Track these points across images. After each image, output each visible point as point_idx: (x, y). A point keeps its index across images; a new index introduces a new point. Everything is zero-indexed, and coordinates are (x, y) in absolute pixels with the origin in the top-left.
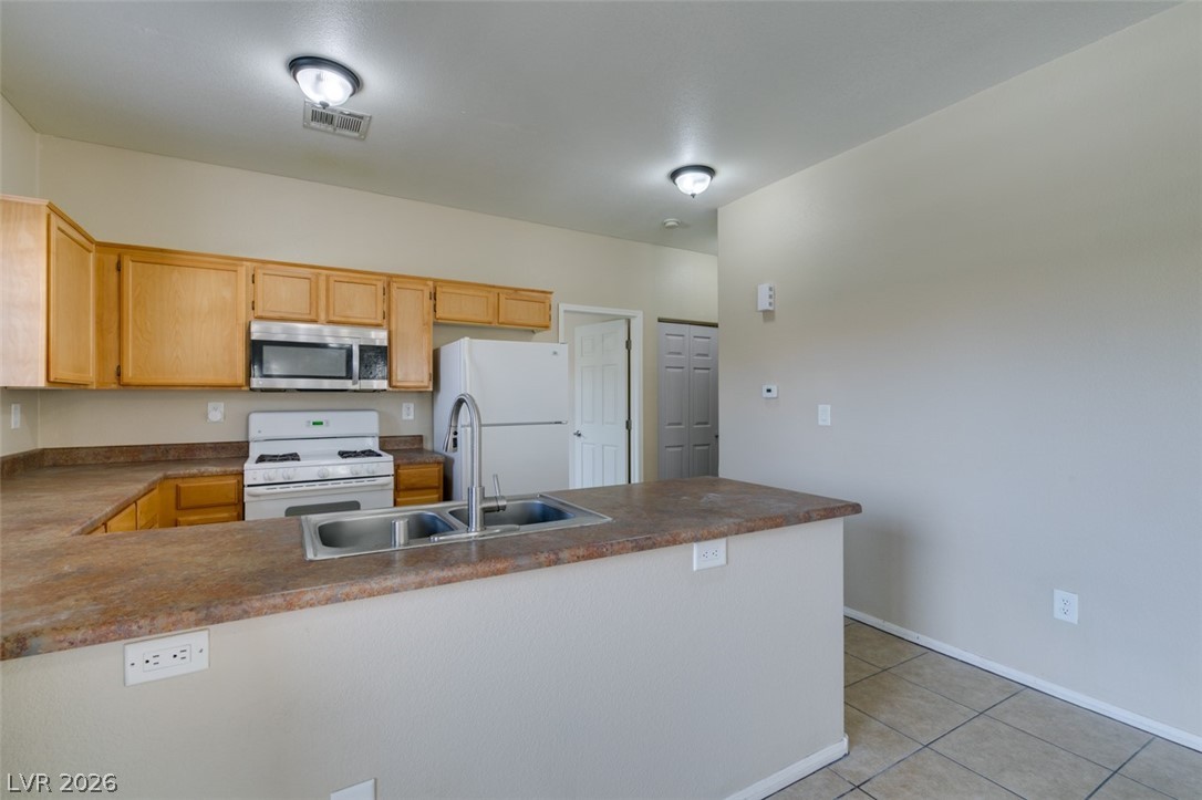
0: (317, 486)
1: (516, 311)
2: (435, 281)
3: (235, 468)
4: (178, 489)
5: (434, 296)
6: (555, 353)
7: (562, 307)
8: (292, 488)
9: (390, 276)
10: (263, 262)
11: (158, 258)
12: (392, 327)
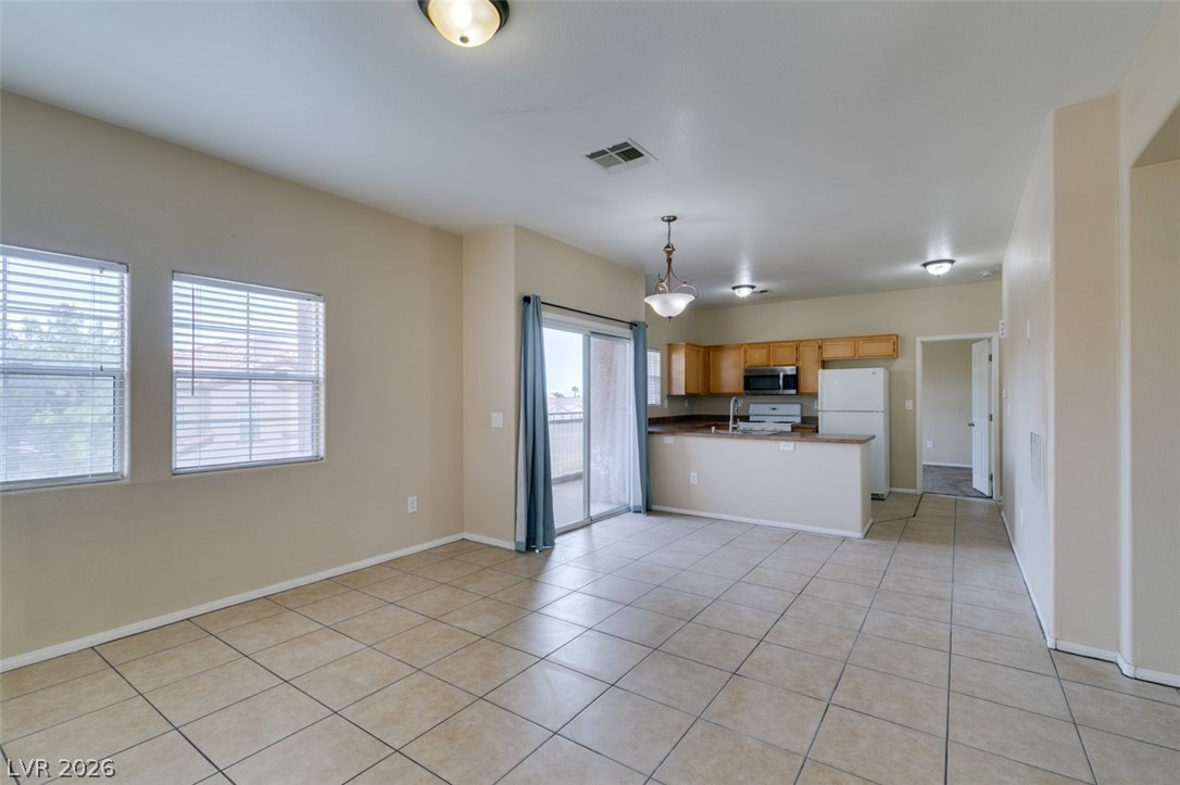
1: (870, 349)
2: (821, 340)
5: (820, 348)
6: (873, 374)
7: (919, 340)
9: (800, 341)
10: (750, 344)
11: (719, 348)
12: (800, 365)
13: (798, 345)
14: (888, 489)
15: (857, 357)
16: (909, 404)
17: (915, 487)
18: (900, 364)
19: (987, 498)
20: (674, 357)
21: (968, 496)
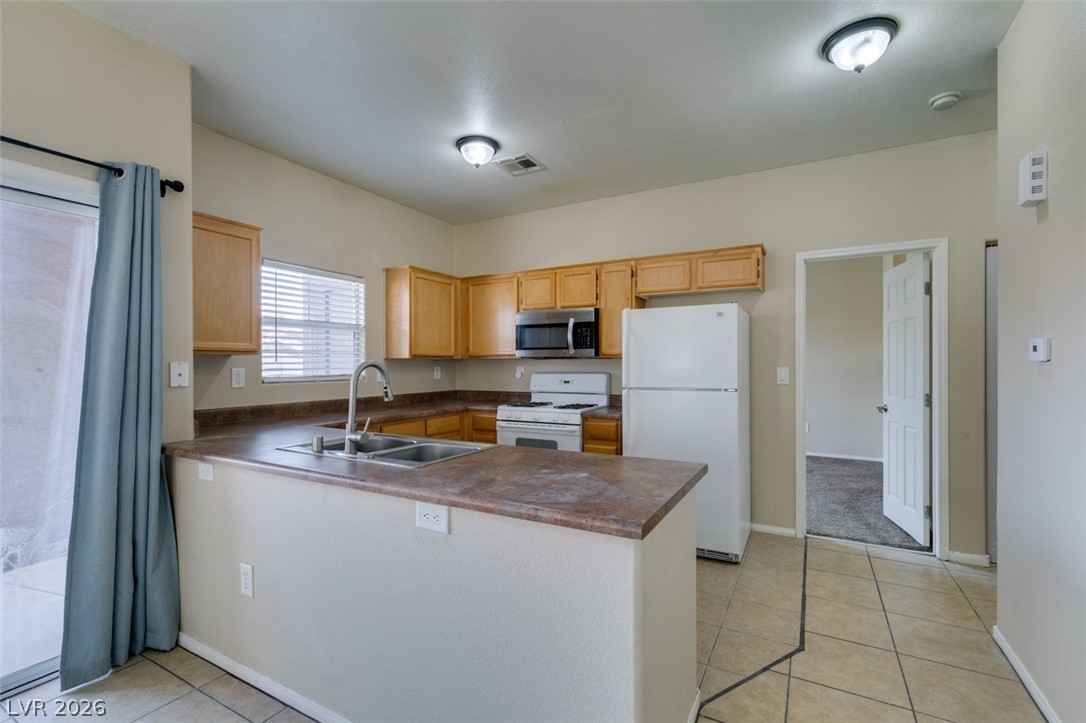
0: (532, 426)
1: (716, 274)
2: (635, 260)
3: (494, 408)
4: (473, 418)
5: (633, 274)
6: (720, 314)
7: (800, 257)
8: (519, 425)
10: (526, 272)
11: (481, 281)
12: (602, 306)
13: (597, 272)
14: (747, 526)
15: (694, 290)
16: (783, 375)
17: (793, 526)
18: (766, 303)
19: (922, 549)
20: (394, 290)
21: (885, 544)
